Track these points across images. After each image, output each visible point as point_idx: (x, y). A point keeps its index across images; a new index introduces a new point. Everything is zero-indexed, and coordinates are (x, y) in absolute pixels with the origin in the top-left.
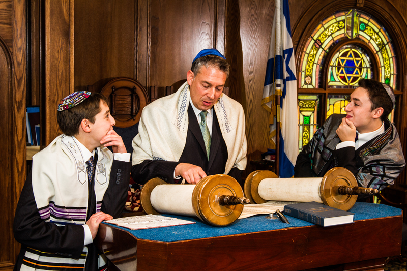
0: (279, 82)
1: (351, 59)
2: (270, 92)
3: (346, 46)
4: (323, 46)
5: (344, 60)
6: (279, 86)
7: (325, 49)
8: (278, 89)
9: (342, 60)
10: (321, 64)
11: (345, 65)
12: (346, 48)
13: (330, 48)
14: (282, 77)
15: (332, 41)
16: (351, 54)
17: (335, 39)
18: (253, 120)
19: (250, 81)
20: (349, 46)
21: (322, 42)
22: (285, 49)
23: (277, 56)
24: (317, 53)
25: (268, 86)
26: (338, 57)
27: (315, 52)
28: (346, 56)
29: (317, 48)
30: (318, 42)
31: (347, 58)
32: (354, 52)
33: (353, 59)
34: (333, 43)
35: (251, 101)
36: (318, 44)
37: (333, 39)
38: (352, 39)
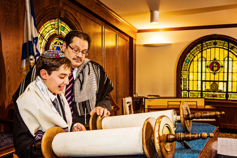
0: (32, 57)
1: (58, 46)
2: (26, 64)
3: (56, 39)
4: (45, 38)
5: (55, 46)
6: (31, 60)
7: (46, 40)
8: (32, 62)
9: (54, 46)
10: (44, 48)
11: (56, 49)
12: (56, 40)
13: (49, 39)
14: (33, 54)
15: (49, 36)
16: (58, 43)
17: (51, 34)
18: (10, 83)
19: (7, 58)
20: (57, 39)
21: (44, 35)
22: (34, 37)
23: (29, 41)
24: (42, 41)
25: (25, 60)
26: (53, 45)
27: (41, 41)
28: (56, 44)
29: (42, 39)
30: (43, 35)
31: (57, 45)
32: (60, 42)
33: (59, 46)
34: (50, 37)
35: (9, 71)
36: (43, 37)
37: (49, 34)
38: (58, 35)
